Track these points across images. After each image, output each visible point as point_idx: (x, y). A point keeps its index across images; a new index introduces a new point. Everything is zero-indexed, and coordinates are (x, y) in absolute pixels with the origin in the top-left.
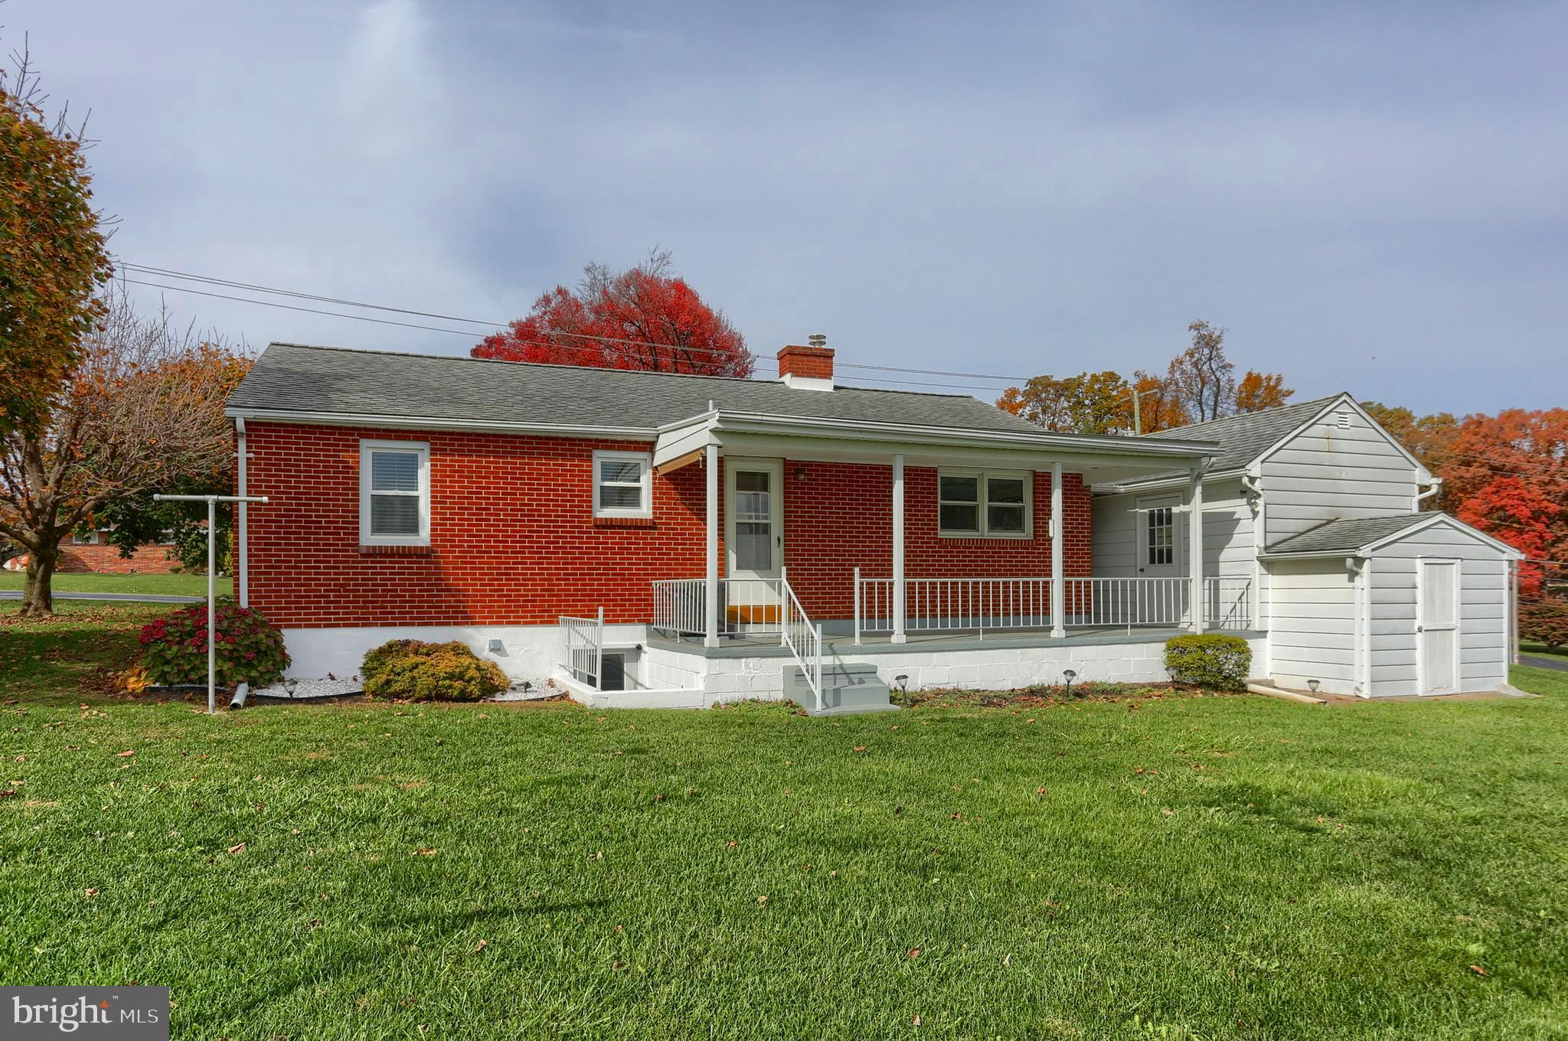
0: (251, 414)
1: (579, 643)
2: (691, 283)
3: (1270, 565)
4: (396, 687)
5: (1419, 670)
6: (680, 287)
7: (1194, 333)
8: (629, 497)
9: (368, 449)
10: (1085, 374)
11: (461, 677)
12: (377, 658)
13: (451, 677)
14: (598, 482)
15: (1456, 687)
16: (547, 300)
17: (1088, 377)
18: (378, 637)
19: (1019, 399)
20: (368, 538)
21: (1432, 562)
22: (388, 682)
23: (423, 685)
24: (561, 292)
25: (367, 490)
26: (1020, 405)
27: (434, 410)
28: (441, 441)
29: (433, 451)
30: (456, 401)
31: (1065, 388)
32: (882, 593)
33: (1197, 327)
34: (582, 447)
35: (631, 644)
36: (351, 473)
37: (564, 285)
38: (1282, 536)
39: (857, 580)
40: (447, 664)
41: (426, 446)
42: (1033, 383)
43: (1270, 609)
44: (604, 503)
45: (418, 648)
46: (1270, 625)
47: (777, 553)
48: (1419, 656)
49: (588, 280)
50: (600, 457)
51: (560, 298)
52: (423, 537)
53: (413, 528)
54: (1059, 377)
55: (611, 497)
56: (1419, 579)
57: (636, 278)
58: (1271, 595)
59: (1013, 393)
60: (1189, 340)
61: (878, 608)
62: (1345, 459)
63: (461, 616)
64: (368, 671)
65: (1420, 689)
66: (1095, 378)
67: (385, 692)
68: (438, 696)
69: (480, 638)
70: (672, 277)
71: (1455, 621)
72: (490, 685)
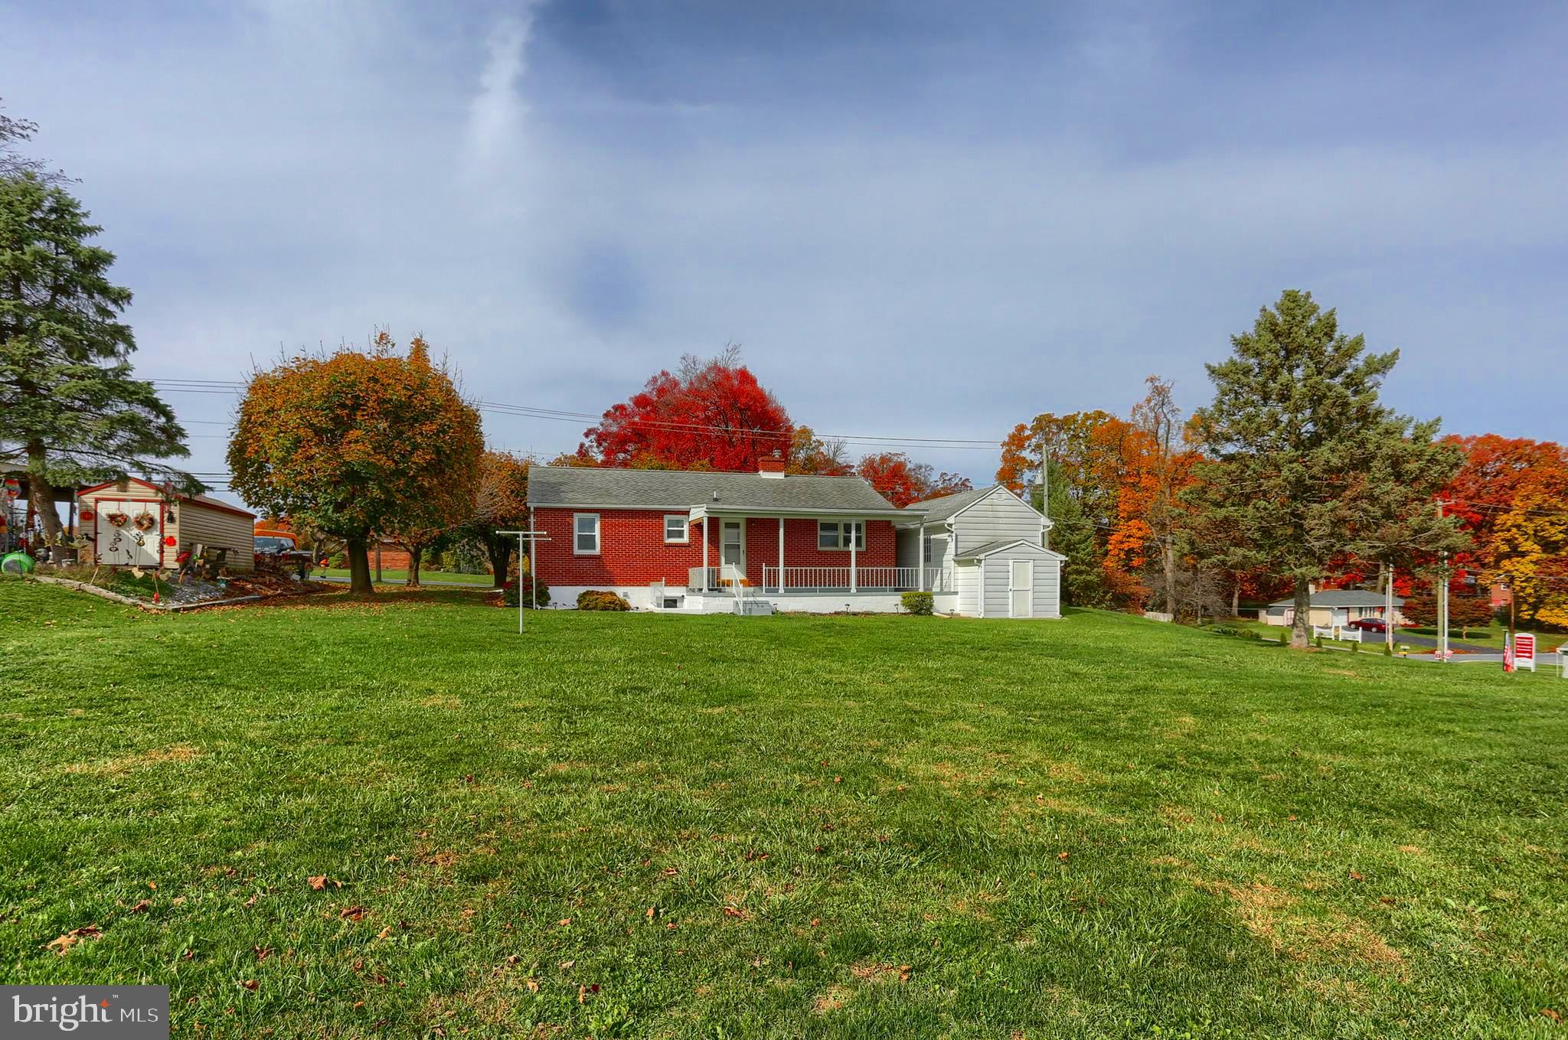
0: (536, 505)
1: (659, 594)
2: (752, 371)
3: (959, 563)
4: (590, 606)
5: (1010, 607)
6: (744, 376)
7: (1149, 384)
8: (680, 534)
9: (577, 516)
10: (1079, 413)
11: (613, 603)
12: (583, 596)
13: (610, 603)
14: (666, 528)
15: (1030, 616)
16: (655, 380)
17: (1081, 415)
18: (582, 589)
19: (1028, 433)
20: (577, 551)
21: (1016, 561)
22: (588, 605)
23: (601, 604)
24: (664, 373)
25: (576, 533)
26: (1028, 438)
27: (601, 500)
28: (605, 513)
29: (601, 517)
30: (609, 495)
31: (1064, 424)
32: (774, 573)
33: (1152, 380)
34: (659, 514)
35: (680, 595)
36: (570, 526)
37: (666, 369)
38: (966, 550)
39: (764, 568)
40: (608, 599)
41: (598, 515)
42: (1039, 420)
43: (960, 582)
44: (669, 537)
45: (597, 593)
46: (959, 589)
47: (743, 558)
48: (1010, 601)
49: (682, 368)
50: (667, 518)
51: (663, 378)
52: (597, 551)
53: (594, 548)
54: (1059, 415)
55: (671, 534)
56: (1011, 568)
57: (716, 368)
58: (960, 576)
59: (1022, 428)
60: (1146, 390)
61: (773, 581)
62: (1001, 514)
63: (611, 582)
64: (579, 601)
65: (1010, 615)
66: (1087, 417)
67: (586, 608)
68: (605, 609)
69: (620, 591)
70: (738, 367)
71: (1030, 586)
72: (624, 607)
